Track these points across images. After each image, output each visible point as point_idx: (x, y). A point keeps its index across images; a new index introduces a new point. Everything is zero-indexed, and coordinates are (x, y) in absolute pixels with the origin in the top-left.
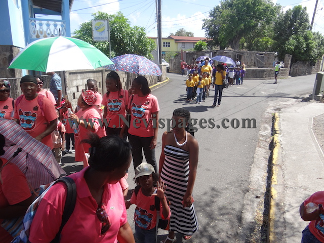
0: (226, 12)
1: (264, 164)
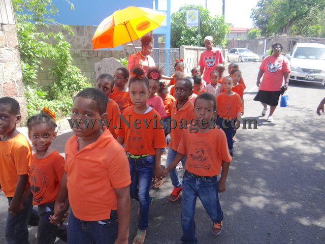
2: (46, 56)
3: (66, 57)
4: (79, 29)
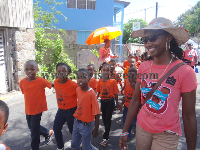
0: (191, 17)
2: (49, 47)
3: (61, 48)
4: (69, 32)
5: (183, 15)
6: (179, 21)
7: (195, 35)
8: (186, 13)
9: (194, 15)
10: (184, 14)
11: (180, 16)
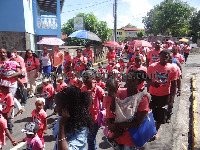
0: (158, 12)
1: (187, 111)
5: (152, 11)
6: (149, 16)
7: (163, 31)
8: (155, 9)
9: (162, 10)
10: (153, 9)
11: (149, 12)
